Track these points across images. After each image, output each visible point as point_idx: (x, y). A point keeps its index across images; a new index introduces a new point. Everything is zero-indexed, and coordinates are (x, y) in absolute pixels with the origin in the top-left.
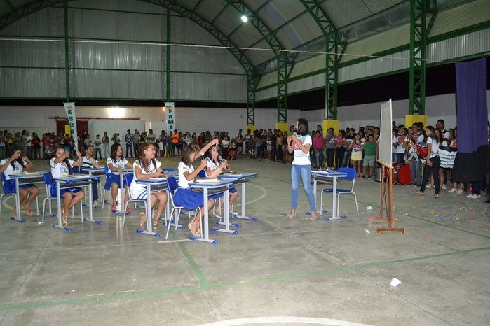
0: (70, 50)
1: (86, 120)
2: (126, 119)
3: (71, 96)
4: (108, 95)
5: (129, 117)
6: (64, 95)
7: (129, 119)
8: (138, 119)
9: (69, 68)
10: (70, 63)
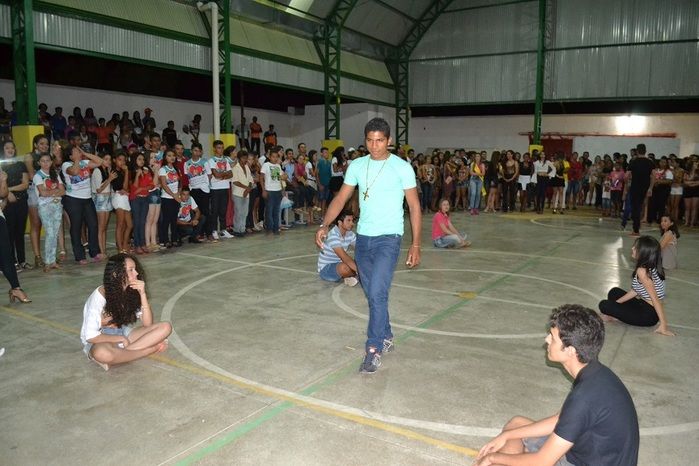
0: (549, 18)
1: (570, 138)
2: (648, 136)
3: (546, 96)
4: (608, 93)
5: (655, 132)
6: (532, 97)
7: (654, 136)
8: (673, 136)
9: (544, 51)
10: (548, 41)
